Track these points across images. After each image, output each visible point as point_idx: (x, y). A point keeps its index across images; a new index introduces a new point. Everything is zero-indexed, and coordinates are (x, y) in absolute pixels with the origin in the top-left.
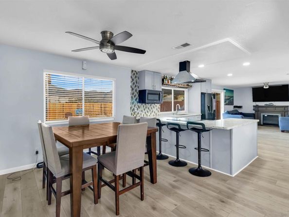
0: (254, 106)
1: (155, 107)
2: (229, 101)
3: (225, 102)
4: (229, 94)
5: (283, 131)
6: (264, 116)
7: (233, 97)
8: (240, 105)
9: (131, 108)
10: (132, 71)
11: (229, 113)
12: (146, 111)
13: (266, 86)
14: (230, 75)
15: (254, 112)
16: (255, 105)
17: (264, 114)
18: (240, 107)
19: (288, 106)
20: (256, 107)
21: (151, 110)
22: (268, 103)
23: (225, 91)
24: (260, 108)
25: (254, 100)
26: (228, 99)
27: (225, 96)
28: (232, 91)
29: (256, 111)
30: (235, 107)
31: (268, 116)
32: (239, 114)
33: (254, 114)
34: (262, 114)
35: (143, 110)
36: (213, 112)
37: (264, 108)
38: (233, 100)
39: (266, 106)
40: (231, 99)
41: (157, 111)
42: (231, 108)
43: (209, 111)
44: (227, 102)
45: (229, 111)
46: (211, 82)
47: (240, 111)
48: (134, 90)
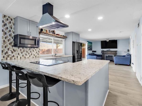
0: (102, 51)
1: (34, 50)
2: (90, 48)
3: (88, 49)
4: (90, 44)
5: (116, 64)
6: (106, 56)
7: (92, 46)
9: (2, 51)
10: (5, 16)
11: (90, 54)
12: (24, 54)
13: (108, 40)
14: (90, 30)
15: (101, 54)
17: (106, 55)
18: (95, 51)
19: (117, 51)
20: (103, 51)
21: (30, 54)
22: (108, 49)
23: (88, 42)
24: (104, 52)
25: (102, 48)
26: (89, 47)
27: (88, 45)
28: (91, 43)
29: (103, 54)
30: (93, 51)
31: (108, 56)
32: (95, 55)
34: (105, 55)
35: (20, 53)
36: (80, 54)
37: (106, 52)
38: (92, 47)
39: (107, 51)
40: (91, 47)
41: (37, 54)
42: (91, 52)
43: (78, 54)
44: (89, 49)
45: (90, 53)
46: (79, 36)
47: (95, 53)
48: (8, 34)
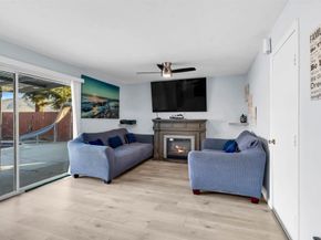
0: (154, 121)
5: (196, 192)
6: (168, 140)
7: (118, 101)
16: (156, 118)
19: (205, 121)
22: (175, 114)
24: (162, 125)
29: (156, 131)
30: (122, 122)
31: (175, 140)
33: (153, 137)
34: (166, 137)
37: (168, 125)
38: (117, 106)
39: (172, 121)
40: (112, 104)
44: (95, 112)
47: (131, 130)
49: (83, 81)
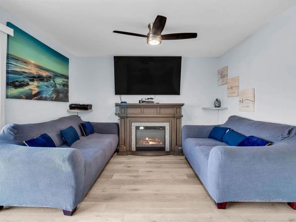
0: (117, 105)
6: (137, 129)
8: (86, 103)
15: (116, 120)
16: (119, 102)
17: (137, 124)
18: (86, 107)
20: (122, 106)
22: (144, 97)
24: (130, 110)
25: (118, 92)
29: (121, 118)
30: (72, 107)
31: (146, 128)
33: (117, 124)
34: (134, 125)
37: (138, 110)
39: (143, 105)
49: (11, 32)
